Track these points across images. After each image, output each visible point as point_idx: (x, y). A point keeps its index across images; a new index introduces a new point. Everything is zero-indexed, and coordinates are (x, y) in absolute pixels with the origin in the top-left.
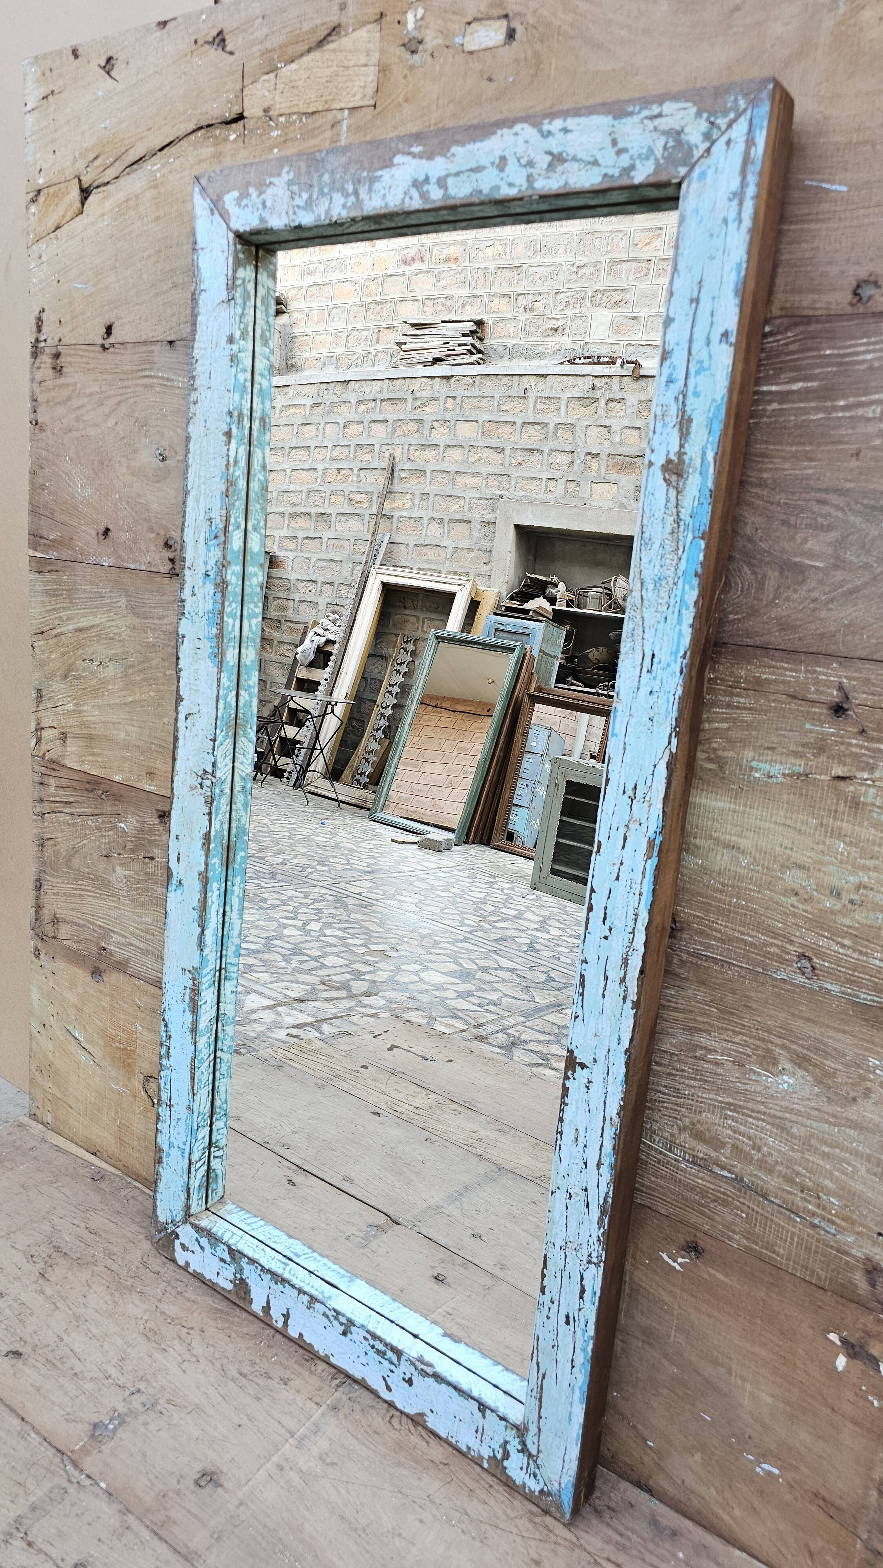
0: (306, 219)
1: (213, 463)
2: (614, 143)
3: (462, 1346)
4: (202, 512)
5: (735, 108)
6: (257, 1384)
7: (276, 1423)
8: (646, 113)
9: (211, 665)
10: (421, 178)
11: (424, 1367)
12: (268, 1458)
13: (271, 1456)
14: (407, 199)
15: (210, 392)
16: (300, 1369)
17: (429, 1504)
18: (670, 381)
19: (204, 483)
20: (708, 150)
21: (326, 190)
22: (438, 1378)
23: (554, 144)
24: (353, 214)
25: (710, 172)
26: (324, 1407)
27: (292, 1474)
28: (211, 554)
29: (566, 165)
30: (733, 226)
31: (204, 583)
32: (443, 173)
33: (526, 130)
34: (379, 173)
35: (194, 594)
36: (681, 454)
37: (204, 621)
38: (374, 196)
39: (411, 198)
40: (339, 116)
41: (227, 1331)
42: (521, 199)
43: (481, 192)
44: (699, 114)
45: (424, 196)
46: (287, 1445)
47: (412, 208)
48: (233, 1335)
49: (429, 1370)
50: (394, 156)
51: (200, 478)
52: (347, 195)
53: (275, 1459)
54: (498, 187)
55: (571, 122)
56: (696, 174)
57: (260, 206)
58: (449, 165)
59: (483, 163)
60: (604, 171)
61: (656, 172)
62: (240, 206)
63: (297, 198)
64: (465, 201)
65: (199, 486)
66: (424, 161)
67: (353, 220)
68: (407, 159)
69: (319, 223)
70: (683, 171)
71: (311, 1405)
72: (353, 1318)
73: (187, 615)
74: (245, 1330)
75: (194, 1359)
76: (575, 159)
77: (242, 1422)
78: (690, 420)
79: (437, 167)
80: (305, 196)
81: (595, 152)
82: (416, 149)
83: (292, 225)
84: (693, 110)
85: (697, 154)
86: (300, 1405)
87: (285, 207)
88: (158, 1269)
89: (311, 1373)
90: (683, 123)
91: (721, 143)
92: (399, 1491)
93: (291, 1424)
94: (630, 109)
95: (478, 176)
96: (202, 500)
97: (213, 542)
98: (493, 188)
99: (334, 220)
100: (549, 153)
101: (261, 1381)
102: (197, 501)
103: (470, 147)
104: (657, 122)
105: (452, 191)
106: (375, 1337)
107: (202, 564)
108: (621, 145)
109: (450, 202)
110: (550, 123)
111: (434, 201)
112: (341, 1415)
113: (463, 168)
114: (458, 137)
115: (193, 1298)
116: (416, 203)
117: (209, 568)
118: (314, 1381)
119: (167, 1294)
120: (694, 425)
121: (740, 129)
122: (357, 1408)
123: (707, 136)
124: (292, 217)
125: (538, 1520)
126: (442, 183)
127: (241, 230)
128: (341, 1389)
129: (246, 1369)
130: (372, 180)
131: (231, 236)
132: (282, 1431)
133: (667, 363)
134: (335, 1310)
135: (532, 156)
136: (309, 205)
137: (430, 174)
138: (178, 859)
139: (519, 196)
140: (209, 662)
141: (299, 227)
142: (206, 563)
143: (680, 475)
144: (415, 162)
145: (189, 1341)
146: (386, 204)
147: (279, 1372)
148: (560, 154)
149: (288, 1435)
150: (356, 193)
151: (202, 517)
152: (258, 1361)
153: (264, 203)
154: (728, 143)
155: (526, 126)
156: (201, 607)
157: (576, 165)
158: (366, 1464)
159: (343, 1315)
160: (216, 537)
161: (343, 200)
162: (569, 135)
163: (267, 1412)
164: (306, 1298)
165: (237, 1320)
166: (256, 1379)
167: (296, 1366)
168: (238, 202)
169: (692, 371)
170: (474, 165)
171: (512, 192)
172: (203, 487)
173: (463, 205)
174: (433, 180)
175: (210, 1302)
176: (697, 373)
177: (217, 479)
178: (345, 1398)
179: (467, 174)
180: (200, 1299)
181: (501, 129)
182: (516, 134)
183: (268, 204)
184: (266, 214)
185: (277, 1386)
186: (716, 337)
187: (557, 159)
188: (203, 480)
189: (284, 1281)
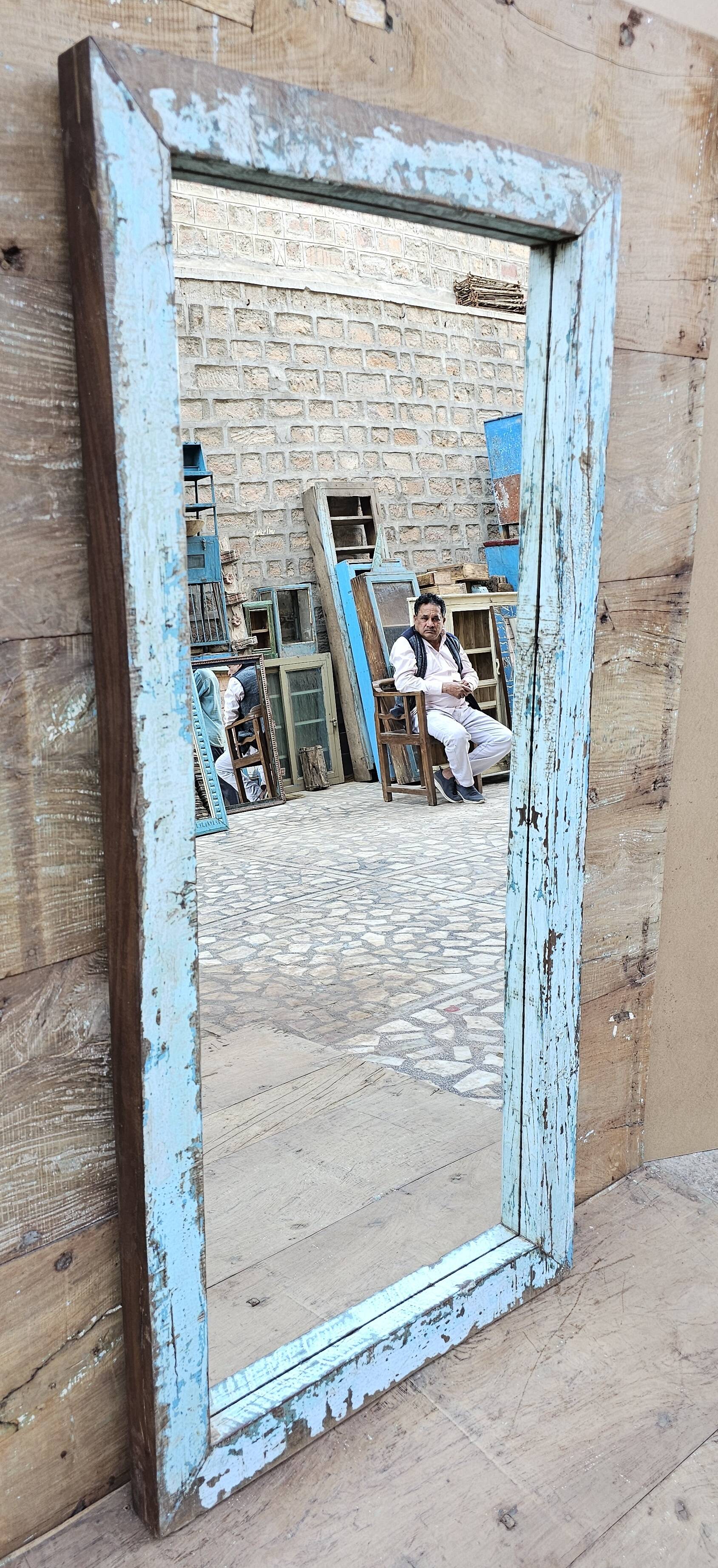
0: (276, 165)
1: (161, 470)
2: (544, 188)
3: (445, 1259)
4: (153, 542)
5: (605, 189)
6: (400, 1457)
7: (450, 1449)
8: (560, 170)
9: (183, 743)
10: (402, 162)
11: (468, 1288)
12: (489, 1462)
13: (486, 1459)
14: (389, 180)
15: (146, 372)
16: (387, 1418)
17: (544, 1353)
18: (582, 392)
19: (152, 500)
20: (594, 215)
21: (300, 137)
22: (479, 1282)
23: (505, 170)
24: (334, 177)
25: (596, 233)
26: (437, 1405)
27: (507, 1445)
28: (171, 597)
29: (514, 194)
30: (608, 278)
31: (165, 638)
32: (421, 165)
33: (486, 151)
34: (359, 140)
35: (152, 657)
36: (589, 449)
37: (170, 689)
38: (354, 164)
39: (392, 179)
40: (206, 19)
41: (321, 1475)
42: (482, 213)
43: (453, 195)
44: (589, 184)
45: (404, 181)
46: (476, 1443)
47: (394, 192)
48: (328, 1471)
49: (471, 1286)
50: (375, 126)
51: (145, 493)
52: (325, 152)
53: (490, 1456)
54: (467, 196)
55: (516, 157)
56: (588, 232)
57: (211, 126)
58: (425, 158)
59: (456, 167)
60: (539, 209)
61: (568, 223)
62: (178, 114)
63: (262, 132)
64: (441, 201)
65: (145, 505)
66: (403, 144)
67: (331, 183)
68: (387, 135)
69: (292, 174)
70: (581, 227)
71: (433, 1416)
72: (405, 1321)
73: (146, 688)
74: (324, 1459)
75: (355, 1514)
76: (519, 191)
77: (445, 1478)
78: (593, 423)
79: (415, 155)
80: (274, 135)
81: (532, 190)
82: (397, 129)
83: (257, 166)
84: (586, 180)
85: (589, 217)
86: (432, 1424)
87: (247, 138)
88: (196, 1541)
89: (395, 1408)
90: (581, 188)
91: (600, 212)
92: (532, 1370)
93: (452, 1436)
94: (552, 162)
95: (450, 179)
96: (151, 524)
97: (172, 580)
98: (462, 195)
99: (310, 176)
100: (502, 178)
101: (396, 1454)
102: (144, 525)
103: (442, 146)
104: (567, 181)
105: (430, 186)
106: (428, 1313)
107: (159, 612)
108: (547, 191)
109: (428, 197)
110: (502, 150)
111: (415, 191)
112: (448, 1395)
113: (438, 166)
114: (433, 132)
115: (259, 1505)
116: (397, 188)
117: (170, 616)
118: (404, 1407)
119: (244, 1534)
120: (595, 426)
121: (608, 207)
122: (442, 1380)
123: (594, 206)
124: (257, 155)
125: (562, 1291)
126: (421, 173)
127: (182, 148)
128: (420, 1388)
129: (378, 1464)
130: (353, 147)
131: (166, 153)
132: (460, 1445)
133: (579, 378)
134: (391, 1334)
135: (490, 176)
136: (278, 148)
137: (410, 161)
138: (158, 1020)
139: (483, 210)
140: (181, 741)
141: (265, 171)
142: (165, 610)
143: (588, 464)
144: (395, 141)
145: (327, 1517)
146: (368, 178)
147: (389, 1437)
148: (510, 182)
149: (465, 1441)
150: (334, 153)
151: (153, 548)
152: (370, 1452)
153: (216, 124)
154: (604, 214)
155: (485, 145)
156: (164, 671)
157: (520, 197)
158: (502, 1387)
159: (399, 1329)
160: (175, 572)
161: (320, 157)
162: (514, 167)
163: (436, 1454)
164: (364, 1359)
165: (307, 1464)
166: (393, 1458)
167: (384, 1420)
168: (177, 106)
169: (593, 385)
170: (447, 167)
171: (477, 205)
172: (150, 506)
173: (438, 204)
174: (413, 168)
175: (272, 1488)
176: (596, 387)
177: (170, 492)
178: (429, 1387)
179: (441, 173)
180: (263, 1498)
181: (467, 139)
182: (478, 150)
183: (222, 125)
184: (219, 139)
185: (406, 1440)
186: (604, 362)
187: (508, 187)
188: (149, 495)
189: (339, 1369)
